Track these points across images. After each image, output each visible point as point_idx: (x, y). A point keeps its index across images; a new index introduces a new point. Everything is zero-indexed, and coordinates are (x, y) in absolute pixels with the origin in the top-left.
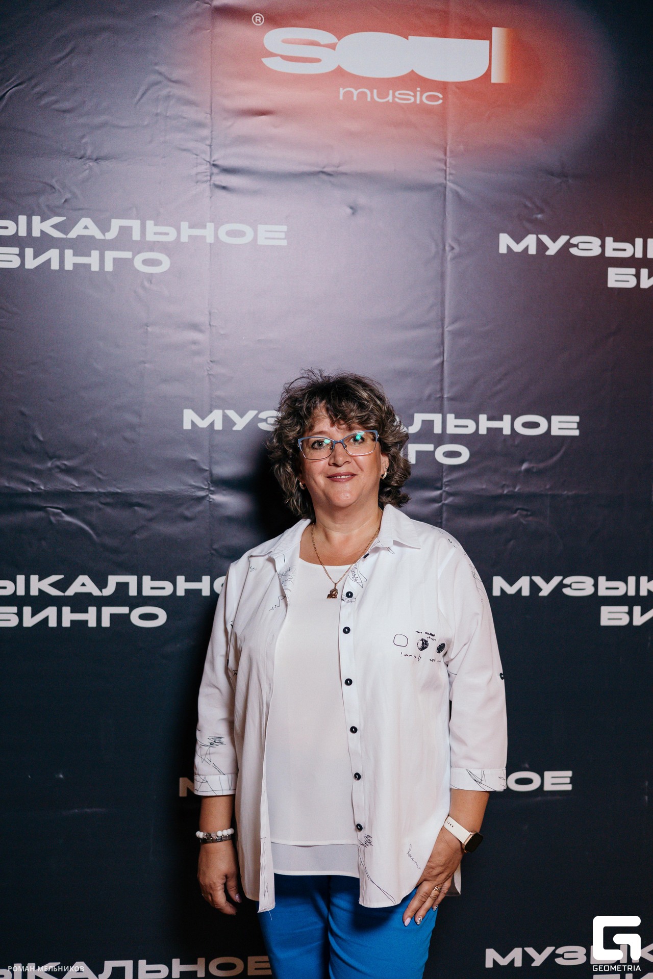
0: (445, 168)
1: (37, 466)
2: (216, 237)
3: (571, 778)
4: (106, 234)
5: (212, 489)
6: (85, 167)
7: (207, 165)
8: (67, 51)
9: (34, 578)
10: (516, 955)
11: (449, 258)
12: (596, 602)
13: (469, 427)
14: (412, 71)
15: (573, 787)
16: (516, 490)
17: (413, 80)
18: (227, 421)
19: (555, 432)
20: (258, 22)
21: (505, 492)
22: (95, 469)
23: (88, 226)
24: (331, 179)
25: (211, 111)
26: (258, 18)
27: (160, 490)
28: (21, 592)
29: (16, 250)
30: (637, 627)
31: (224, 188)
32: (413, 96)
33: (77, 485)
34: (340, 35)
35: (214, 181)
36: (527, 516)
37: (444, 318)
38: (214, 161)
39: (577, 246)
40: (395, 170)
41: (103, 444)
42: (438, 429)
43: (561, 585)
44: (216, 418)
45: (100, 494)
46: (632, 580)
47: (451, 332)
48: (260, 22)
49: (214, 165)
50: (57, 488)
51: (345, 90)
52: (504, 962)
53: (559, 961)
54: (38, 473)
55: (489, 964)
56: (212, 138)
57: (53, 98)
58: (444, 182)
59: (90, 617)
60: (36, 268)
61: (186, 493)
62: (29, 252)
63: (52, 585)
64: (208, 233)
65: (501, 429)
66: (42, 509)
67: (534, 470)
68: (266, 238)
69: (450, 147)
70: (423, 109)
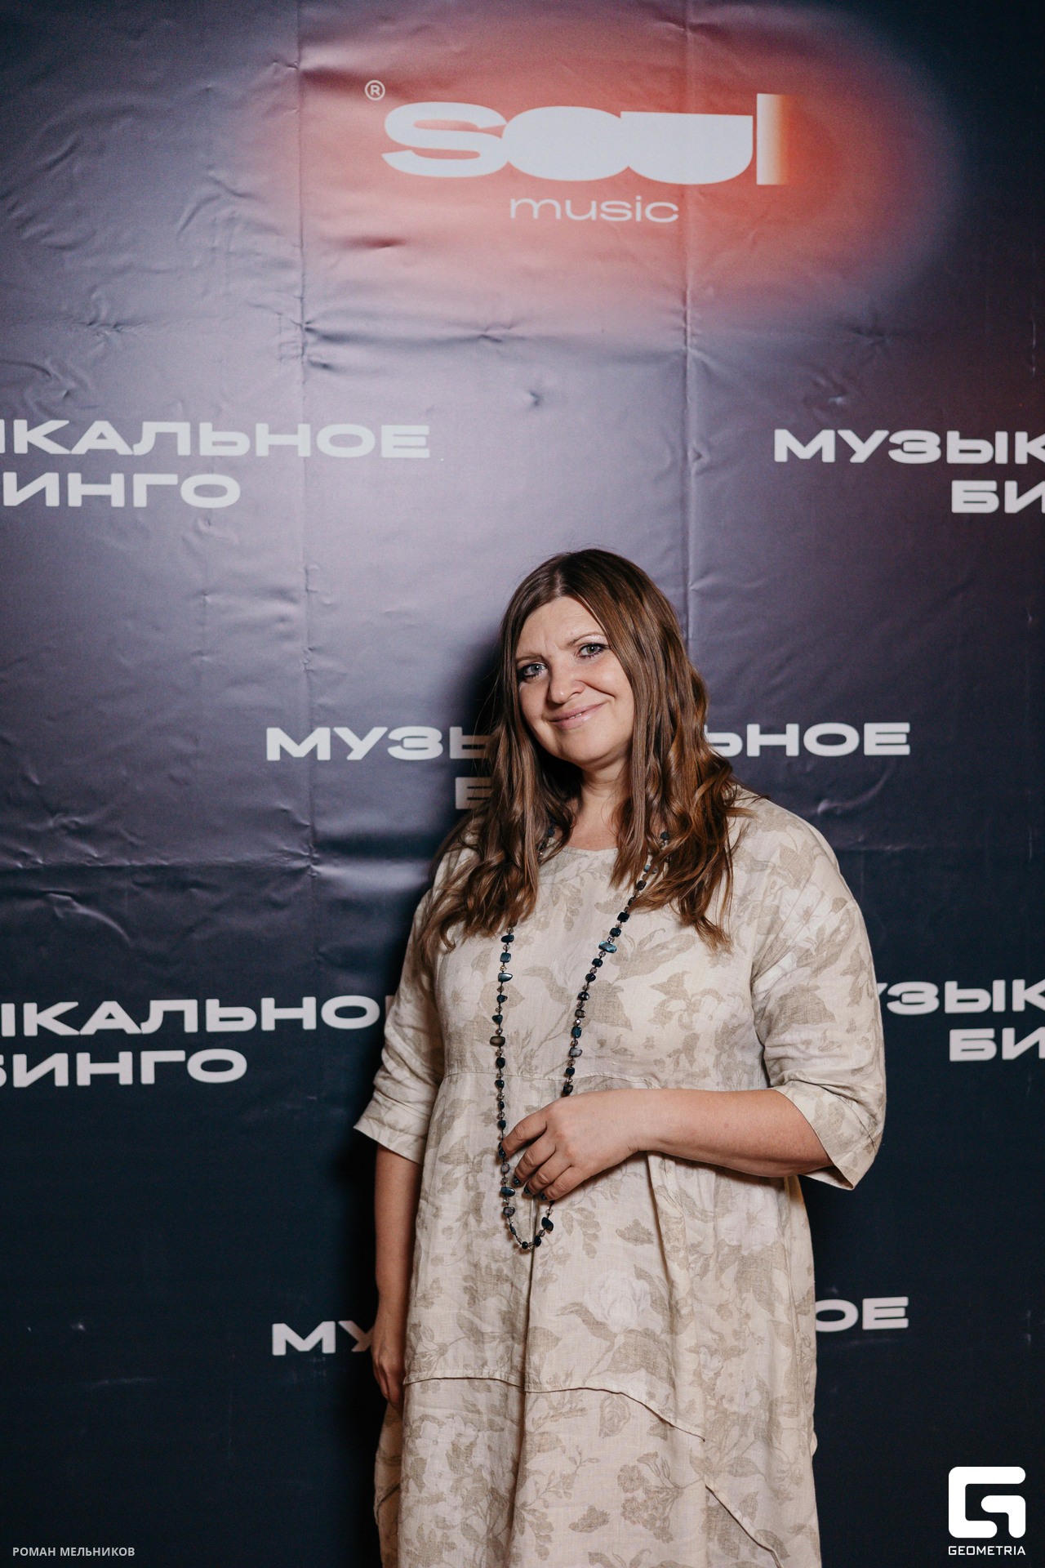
0: (684, 325)
1: (32, 826)
2: (314, 447)
3: (906, 1308)
4: (136, 446)
5: (316, 856)
6: (98, 339)
7: (296, 329)
8: (65, 148)
9: (30, 1008)
11: (693, 471)
12: (942, 1023)
13: (731, 745)
14: (628, 169)
15: (910, 1323)
17: (630, 184)
18: (338, 745)
19: (870, 750)
20: (375, 95)
22: (126, 830)
23: (106, 434)
24: (500, 347)
25: (302, 242)
26: (375, 89)
27: (230, 860)
28: (9, 1031)
30: (1009, 1062)
31: (325, 366)
32: (630, 209)
33: (96, 855)
34: (510, 111)
35: (309, 356)
37: (688, 569)
38: (308, 323)
39: (900, 447)
40: (603, 331)
41: (138, 788)
44: (320, 741)
45: (134, 870)
46: (999, 986)
47: (699, 592)
48: (378, 94)
49: (308, 330)
50: (64, 860)
51: (520, 202)
54: (32, 838)
56: (304, 287)
57: (43, 227)
58: (684, 348)
59: (122, 1068)
60: (22, 504)
61: (274, 864)
62: (10, 478)
63: (59, 1018)
64: (300, 440)
65: (783, 748)
66: (41, 895)
67: (839, 812)
68: (395, 447)
69: (692, 292)
70: (647, 230)
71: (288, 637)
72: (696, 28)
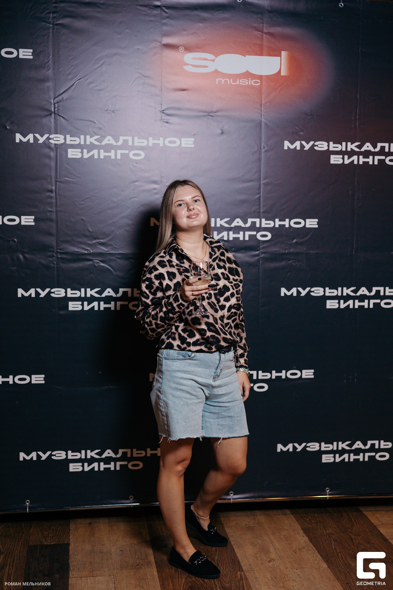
0: (261, 113)
1: (89, 242)
2: (164, 143)
3: (314, 373)
4: (118, 143)
6: (108, 114)
7: (160, 112)
8: (101, 64)
9: (88, 290)
10: (290, 447)
11: (263, 152)
12: (325, 298)
13: (271, 224)
14: (247, 71)
15: (314, 376)
16: (291, 251)
17: (248, 75)
19: (307, 226)
21: (286, 252)
22: (114, 243)
23: (110, 140)
24: (213, 118)
26: (181, 49)
28: (83, 295)
29: (80, 150)
30: (342, 309)
31: (167, 122)
32: (247, 82)
33: (106, 250)
34: (216, 55)
35: (163, 119)
36: (295, 262)
37: (261, 177)
38: (163, 111)
39: (317, 146)
40: (240, 114)
42: (258, 225)
43: (310, 291)
45: (116, 254)
46: (340, 289)
47: (264, 184)
49: (163, 113)
50: (98, 251)
51: (218, 79)
52: (285, 449)
53: (308, 449)
54: (90, 245)
55: (279, 450)
56: (162, 101)
57: (95, 84)
58: (261, 119)
59: (112, 306)
60: (88, 158)
62: (85, 151)
63: (96, 292)
64: (161, 142)
65: (285, 225)
66: (91, 260)
67: (299, 242)
68: (185, 144)
69: (263, 104)
70: (252, 87)
71: (156, 194)
72: (266, 33)
